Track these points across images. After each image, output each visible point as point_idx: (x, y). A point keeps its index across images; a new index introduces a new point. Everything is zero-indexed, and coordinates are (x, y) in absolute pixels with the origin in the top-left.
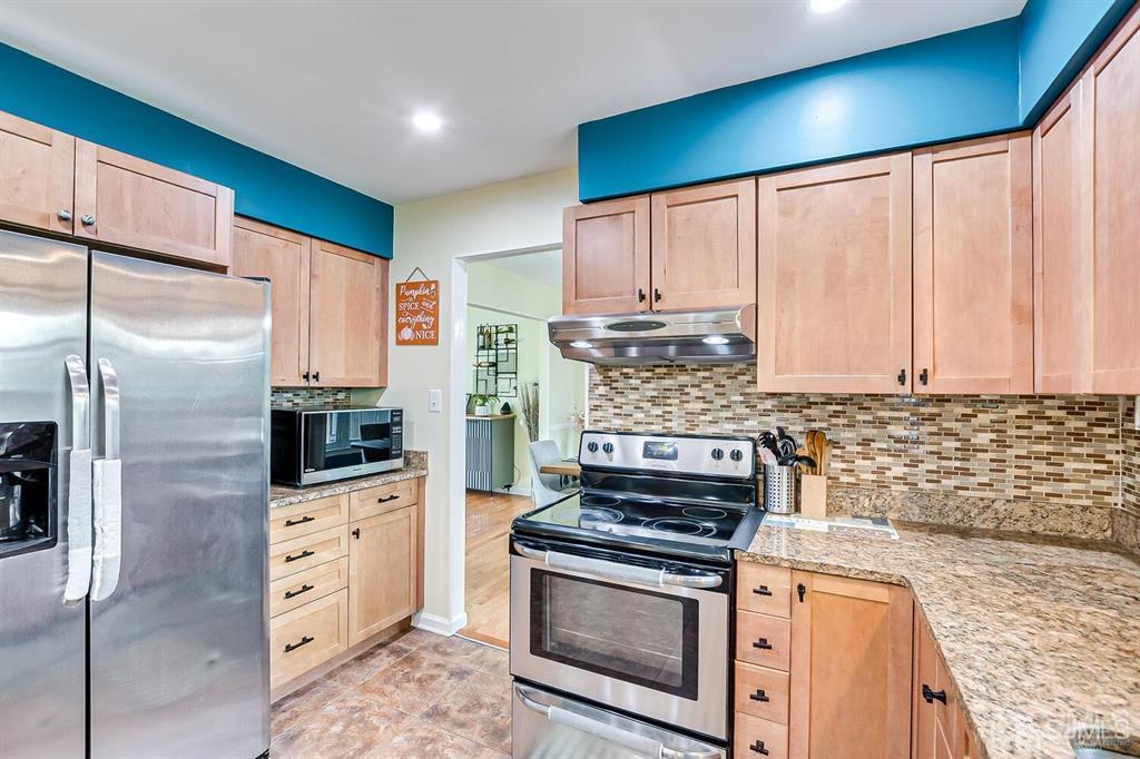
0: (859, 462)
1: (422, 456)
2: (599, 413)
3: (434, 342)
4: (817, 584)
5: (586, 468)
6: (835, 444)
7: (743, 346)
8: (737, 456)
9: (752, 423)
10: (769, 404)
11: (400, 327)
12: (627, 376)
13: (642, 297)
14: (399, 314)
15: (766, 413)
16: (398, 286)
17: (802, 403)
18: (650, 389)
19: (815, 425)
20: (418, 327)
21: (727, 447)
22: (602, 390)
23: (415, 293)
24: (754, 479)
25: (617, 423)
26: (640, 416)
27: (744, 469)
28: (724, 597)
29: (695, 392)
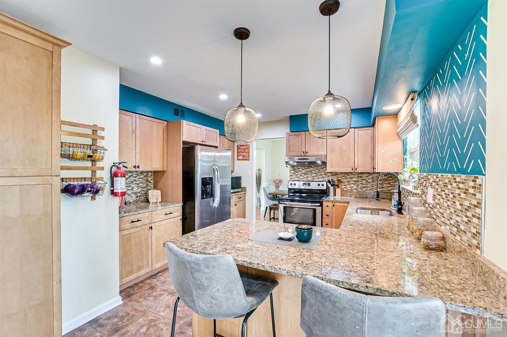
0: (347, 186)
1: (245, 188)
2: (292, 177)
3: (249, 160)
4: (336, 204)
5: (289, 189)
6: (342, 182)
7: (324, 163)
8: (323, 185)
9: (326, 178)
10: (330, 174)
11: (238, 156)
12: (298, 168)
13: (304, 153)
14: (238, 152)
15: (329, 176)
16: (238, 145)
17: (336, 174)
18: (304, 171)
19: (339, 179)
20: (244, 156)
21: (321, 183)
22: (293, 171)
23: (243, 147)
24: (326, 190)
25: (296, 179)
26: (301, 177)
27: (324, 188)
28: (321, 207)
29: (314, 172)
